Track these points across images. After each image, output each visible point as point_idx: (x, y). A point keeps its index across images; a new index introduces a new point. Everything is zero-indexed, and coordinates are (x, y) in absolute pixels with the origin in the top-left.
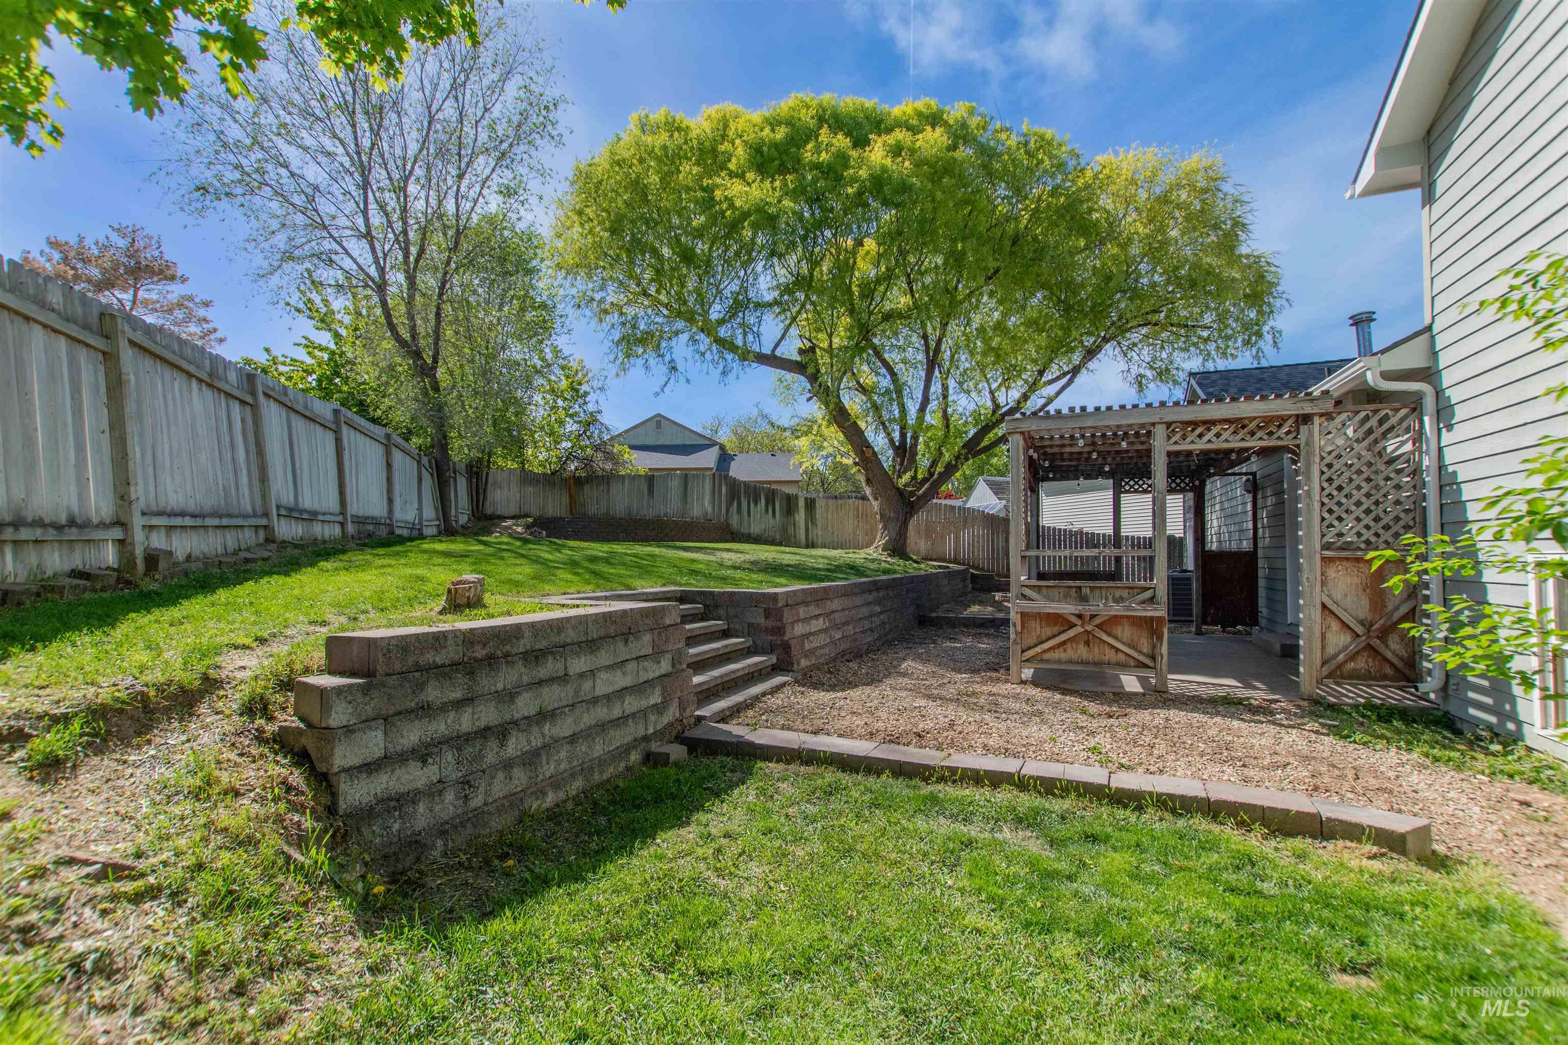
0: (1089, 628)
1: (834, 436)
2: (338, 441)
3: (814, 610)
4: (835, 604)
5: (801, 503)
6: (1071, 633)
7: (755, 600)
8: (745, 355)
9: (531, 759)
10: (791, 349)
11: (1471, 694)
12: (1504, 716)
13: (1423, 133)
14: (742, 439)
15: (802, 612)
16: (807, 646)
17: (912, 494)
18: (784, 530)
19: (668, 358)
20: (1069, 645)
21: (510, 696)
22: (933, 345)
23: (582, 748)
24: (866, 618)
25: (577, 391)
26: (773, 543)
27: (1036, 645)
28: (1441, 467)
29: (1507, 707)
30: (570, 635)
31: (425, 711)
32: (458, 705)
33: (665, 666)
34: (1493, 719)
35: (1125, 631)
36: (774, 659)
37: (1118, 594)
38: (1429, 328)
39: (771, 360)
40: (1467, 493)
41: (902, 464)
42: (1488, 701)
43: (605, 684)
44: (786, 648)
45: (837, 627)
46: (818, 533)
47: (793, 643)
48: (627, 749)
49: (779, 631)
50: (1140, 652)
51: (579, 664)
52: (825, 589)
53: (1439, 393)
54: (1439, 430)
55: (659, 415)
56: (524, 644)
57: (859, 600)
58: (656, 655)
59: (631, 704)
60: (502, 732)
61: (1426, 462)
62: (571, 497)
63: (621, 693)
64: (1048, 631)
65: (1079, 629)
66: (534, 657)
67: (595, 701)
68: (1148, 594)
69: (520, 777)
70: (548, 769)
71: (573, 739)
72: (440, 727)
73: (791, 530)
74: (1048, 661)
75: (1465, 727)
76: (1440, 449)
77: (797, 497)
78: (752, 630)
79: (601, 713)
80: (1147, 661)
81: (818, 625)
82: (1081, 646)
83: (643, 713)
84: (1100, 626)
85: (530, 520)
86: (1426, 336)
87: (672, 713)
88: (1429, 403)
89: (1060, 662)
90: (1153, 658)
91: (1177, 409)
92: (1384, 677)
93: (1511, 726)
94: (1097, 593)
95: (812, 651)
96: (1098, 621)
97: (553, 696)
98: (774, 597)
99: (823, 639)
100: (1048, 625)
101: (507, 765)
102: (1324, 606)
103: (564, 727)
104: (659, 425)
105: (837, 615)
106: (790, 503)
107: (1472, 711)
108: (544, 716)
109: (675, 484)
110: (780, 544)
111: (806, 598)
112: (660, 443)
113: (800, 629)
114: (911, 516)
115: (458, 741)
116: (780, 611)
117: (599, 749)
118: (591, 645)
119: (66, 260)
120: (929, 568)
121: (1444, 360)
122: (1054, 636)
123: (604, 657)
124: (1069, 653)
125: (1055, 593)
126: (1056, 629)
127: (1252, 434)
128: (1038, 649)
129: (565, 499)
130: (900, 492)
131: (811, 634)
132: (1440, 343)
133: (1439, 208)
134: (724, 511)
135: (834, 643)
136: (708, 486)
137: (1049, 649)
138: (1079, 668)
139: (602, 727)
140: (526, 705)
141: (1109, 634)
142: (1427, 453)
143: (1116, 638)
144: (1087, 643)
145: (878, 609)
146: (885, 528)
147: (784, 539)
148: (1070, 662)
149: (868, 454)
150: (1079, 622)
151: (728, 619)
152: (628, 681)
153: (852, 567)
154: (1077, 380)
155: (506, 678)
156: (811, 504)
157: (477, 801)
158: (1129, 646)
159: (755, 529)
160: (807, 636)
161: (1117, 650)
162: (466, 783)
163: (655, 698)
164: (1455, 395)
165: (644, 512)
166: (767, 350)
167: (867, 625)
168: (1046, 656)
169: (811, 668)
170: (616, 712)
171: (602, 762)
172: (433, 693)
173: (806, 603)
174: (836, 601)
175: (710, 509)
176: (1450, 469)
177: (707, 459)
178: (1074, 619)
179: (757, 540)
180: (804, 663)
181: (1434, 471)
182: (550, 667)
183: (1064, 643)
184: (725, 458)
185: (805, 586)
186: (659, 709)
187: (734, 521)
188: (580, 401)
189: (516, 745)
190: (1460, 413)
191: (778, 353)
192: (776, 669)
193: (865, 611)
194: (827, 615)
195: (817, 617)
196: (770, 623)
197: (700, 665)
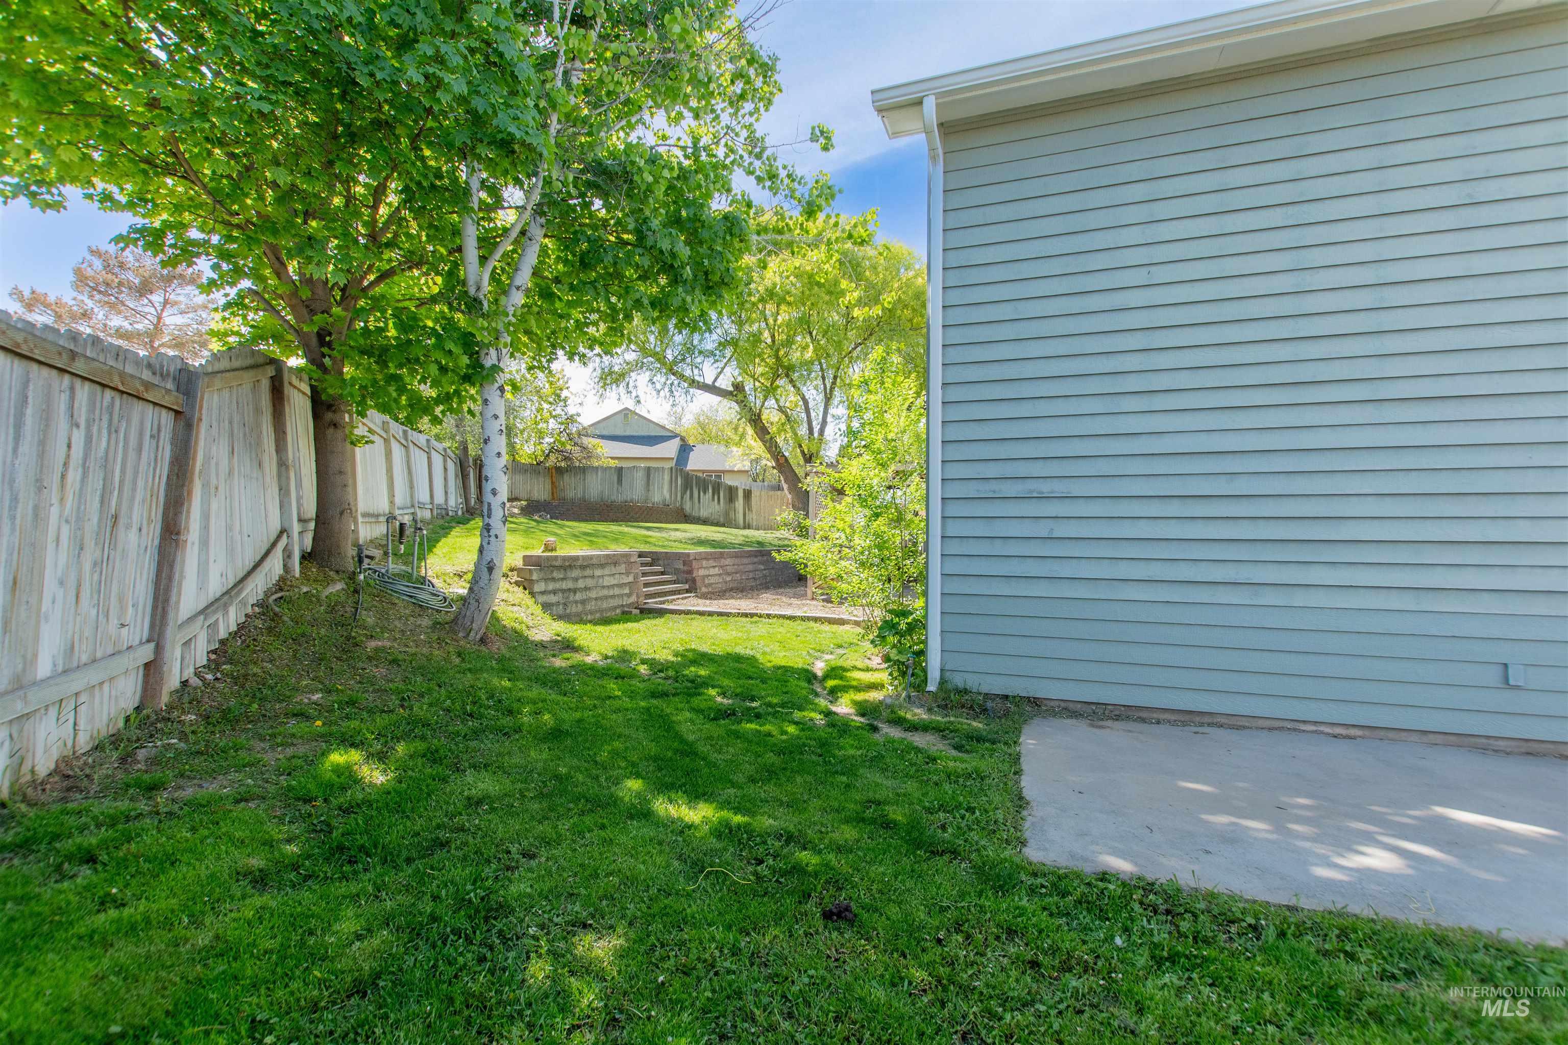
1: (758, 447)
2: (429, 458)
3: (713, 563)
4: (728, 561)
5: (741, 494)
7: (678, 556)
8: (693, 383)
9: (583, 602)
10: (724, 383)
14: (702, 426)
15: (704, 563)
16: (706, 581)
18: (727, 514)
19: (634, 394)
21: (576, 580)
23: (599, 603)
25: (559, 396)
26: (717, 524)
30: (594, 561)
31: (553, 579)
32: (562, 579)
33: (631, 579)
36: (687, 586)
39: (711, 389)
43: (608, 581)
44: (694, 581)
45: (728, 574)
46: (752, 517)
47: (698, 579)
48: (615, 608)
49: (690, 572)
51: (598, 572)
52: (721, 553)
55: (627, 409)
56: (579, 563)
57: (746, 561)
58: (627, 574)
59: (617, 591)
60: (575, 591)
62: (553, 483)
63: (613, 586)
66: (583, 567)
67: (603, 587)
69: (580, 608)
70: (588, 607)
71: (596, 599)
72: (558, 585)
73: (732, 515)
77: (737, 488)
78: (677, 571)
79: (605, 592)
81: (716, 571)
83: (622, 596)
85: (524, 503)
87: (633, 599)
95: (710, 585)
97: (590, 582)
98: (688, 555)
99: (718, 579)
101: (576, 602)
103: (593, 594)
104: (626, 415)
105: (729, 567)
106: (732, 492)
108: (587, 589)
109: (640, 476)
110: (723, 525)
111: (707, 557)
112: (628, 433)
113: (702, 572)
115: (563, 591)
116: (691, 561)
117: (605, 605)
118: (602, 566)
119: (107, 267)
123: (607, 571)
129: (548, 486)
131: (710, 576)
134: (679, 498)
135: (726, 582)
136: (667, 477)
139: (606, 597)
140: (581, 584)
147: (727, 522)
149: (782, 461)
151: (664, 566)
152: (615, 582)
155: (575, 573)
156: (748, 494)
157: (568, 611)
159: (704, 513)
160: (708, 576)
162: (565, 604)
163: (627, 591)
165: (613, 498)
166: (709, 381)
167: (751, 575)
169: (708, 593)
170: (611, 593)
171: (606, 610)
172: (556, 574)
173: (708, 559)
175: (668, 497)
177: (670, 449)
179: (705, 522)
180: (705, 588)
182: (588, 572)
184: (685, 449)
185: (709, 550)
186: (629, 595)
187: (687, 507)
188: (562, 403)
189: (578, 596)
191: (717, 384)
192: (687, 591)
194: (722, 567)
195: (715, 567)
196: (686, 568)
197: (646, 585)
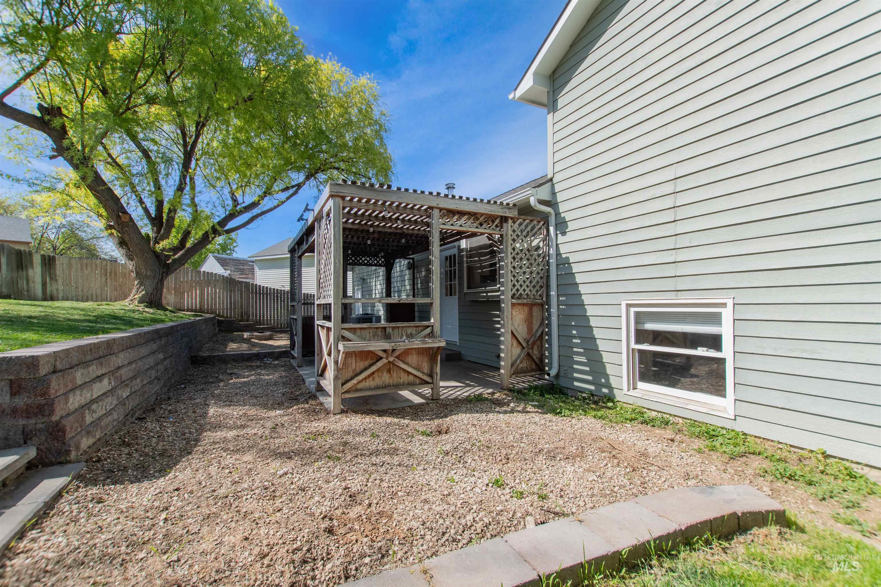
0: (391, 359)
3: (94, 370)
6: (379, 364)
11: (575, 375)
12: (599, 385)
13: (550, 72)
15: (80, 376)
16: (87, 419)
17: (168, 257)
18: (14, 284)
20: (376, 375)
22: (190, 141)
24: (152, 368)
27: (352, 379)
28: (558, 254)
29: (603, 380)
34: (592, 388)
35: (413, 359)
36: (32, 453)
37: (409, 331)
38: (551, 180)
40: (575, 268)
41: (158, 232)
42: (590, 378)
44: (55, 430)
46: (58, 286)
47: (67, 423)
50: (423, 373)
52: (109, 343)
53: (557, 214)
54: (557, 235)
61: (551, 252)
64: (361, 365)
65: (384, 361)
68: (428, 330)
73: (24, 285)
74: (361, 390)
75: (570, 393)
76: (557, 245)
77: (30, 255)
80: (428, 379)
81: (101, 387)
82: (385, 374)
84: (398, 357)
86: (549, 184)
88: (552, 220)
89: (370, 389)
90: (431, 376)
91: (446, 199)
92: (533, 370)
93: (605, 390)
94: (396, 331)
95: (95, 423)
96: (397, 353)
98: (32, 362)
99: (110, 402)
100: (361, 360)
102: (512, 332)
105: (123, 371)
106: (22, 259)
107: (576, 384)
110: (8, 297)
113: (76, 399)
114: (167, 275)
120: (187, 317)
121: (560, 197)
122: (366, 369)
124: (377, 381)
125: (366, 333)
126: (367, 363)
127: (481, 225)
128: (355, 381)
130: (157, 256)
131: (93, 401)
132: (557, 188)
133: (559, 115)
135: (122, 403)
137: (365, 379)
138: (385, 391)
141: (404, 362)
142: (552, 247)
143: (407, 364)
144: (389, 371)
145: (161, 356)
146: (141, 284)
147: (13, 293)
148: (377, 388)
149: (124, 219)
150: (384, 355)
153: (116, 317)
154: (301, 191)
156: (48, 261)
158: (415, 369)
160: (87, 406)
161: (409, 373)
164: (568, 216)
167: (153, 374)
168: (360, 386)
169: (95, 447)
173: (84, 364)
174: (122, 355)
176: (564, 256)
178: (381, 354)
180: (86, 443)
181: (554, 256)
183: (373, 373)
190: (571, 226)
191: (8, 102)
193: (151, 361)
194: (112, 373)
195: (99, 378)
196: (23, 401)
